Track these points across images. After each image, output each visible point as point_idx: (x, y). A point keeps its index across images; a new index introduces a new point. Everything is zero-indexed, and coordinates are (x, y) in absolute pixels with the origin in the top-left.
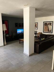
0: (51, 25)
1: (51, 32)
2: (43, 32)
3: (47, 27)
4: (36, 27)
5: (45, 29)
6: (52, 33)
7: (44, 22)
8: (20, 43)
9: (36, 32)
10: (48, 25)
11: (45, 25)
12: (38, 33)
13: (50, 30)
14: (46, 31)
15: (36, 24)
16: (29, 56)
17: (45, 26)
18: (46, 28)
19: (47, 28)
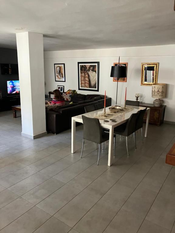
0: (95, 72)
1: (96, 89)
2: (79, 89)
3: (87, 76)
4: (62, 74)
5: (83, 82)
6: (98, 91)
7: (79, 63)
8: (16, 117)
9: (61, 90)
10: (89, 70)
11: (81, 70)
12: (65, 93)
13: (93, 83)
14: (85, 86)
15: (60, 68)
16: (33, 138)
17: (81, 73)
18: (85, 77)
19: (87, 79)
